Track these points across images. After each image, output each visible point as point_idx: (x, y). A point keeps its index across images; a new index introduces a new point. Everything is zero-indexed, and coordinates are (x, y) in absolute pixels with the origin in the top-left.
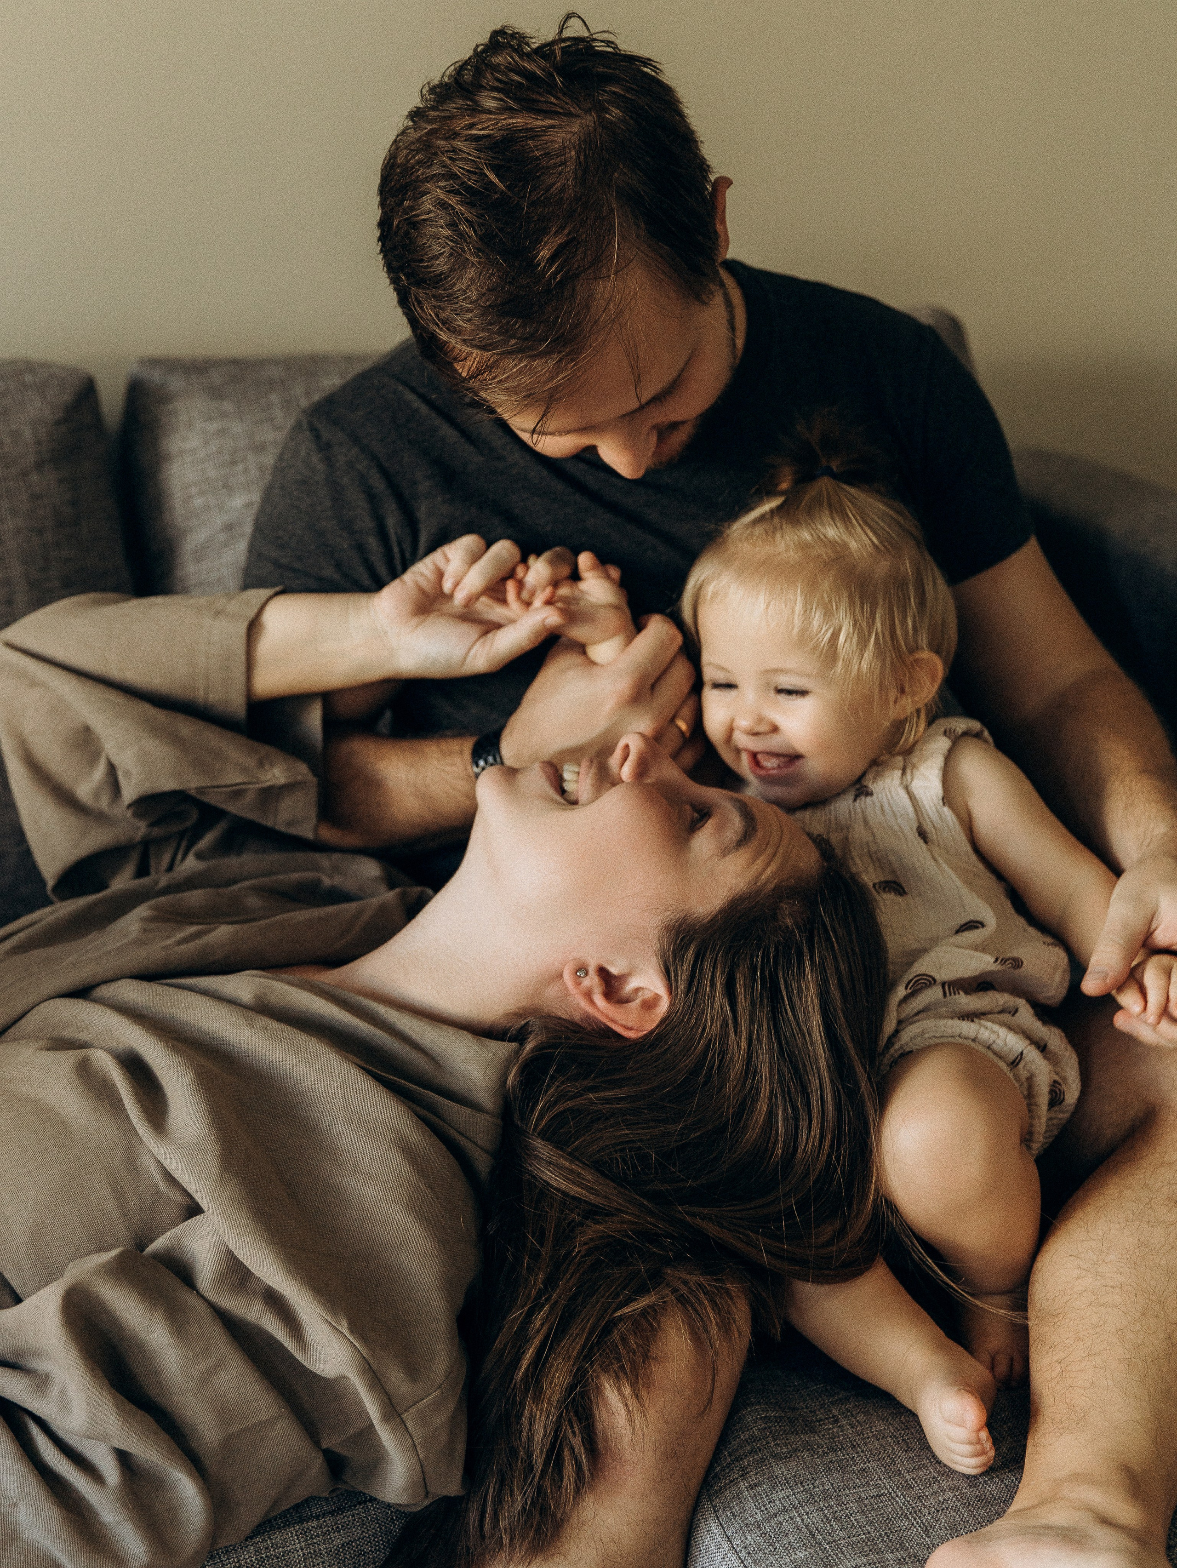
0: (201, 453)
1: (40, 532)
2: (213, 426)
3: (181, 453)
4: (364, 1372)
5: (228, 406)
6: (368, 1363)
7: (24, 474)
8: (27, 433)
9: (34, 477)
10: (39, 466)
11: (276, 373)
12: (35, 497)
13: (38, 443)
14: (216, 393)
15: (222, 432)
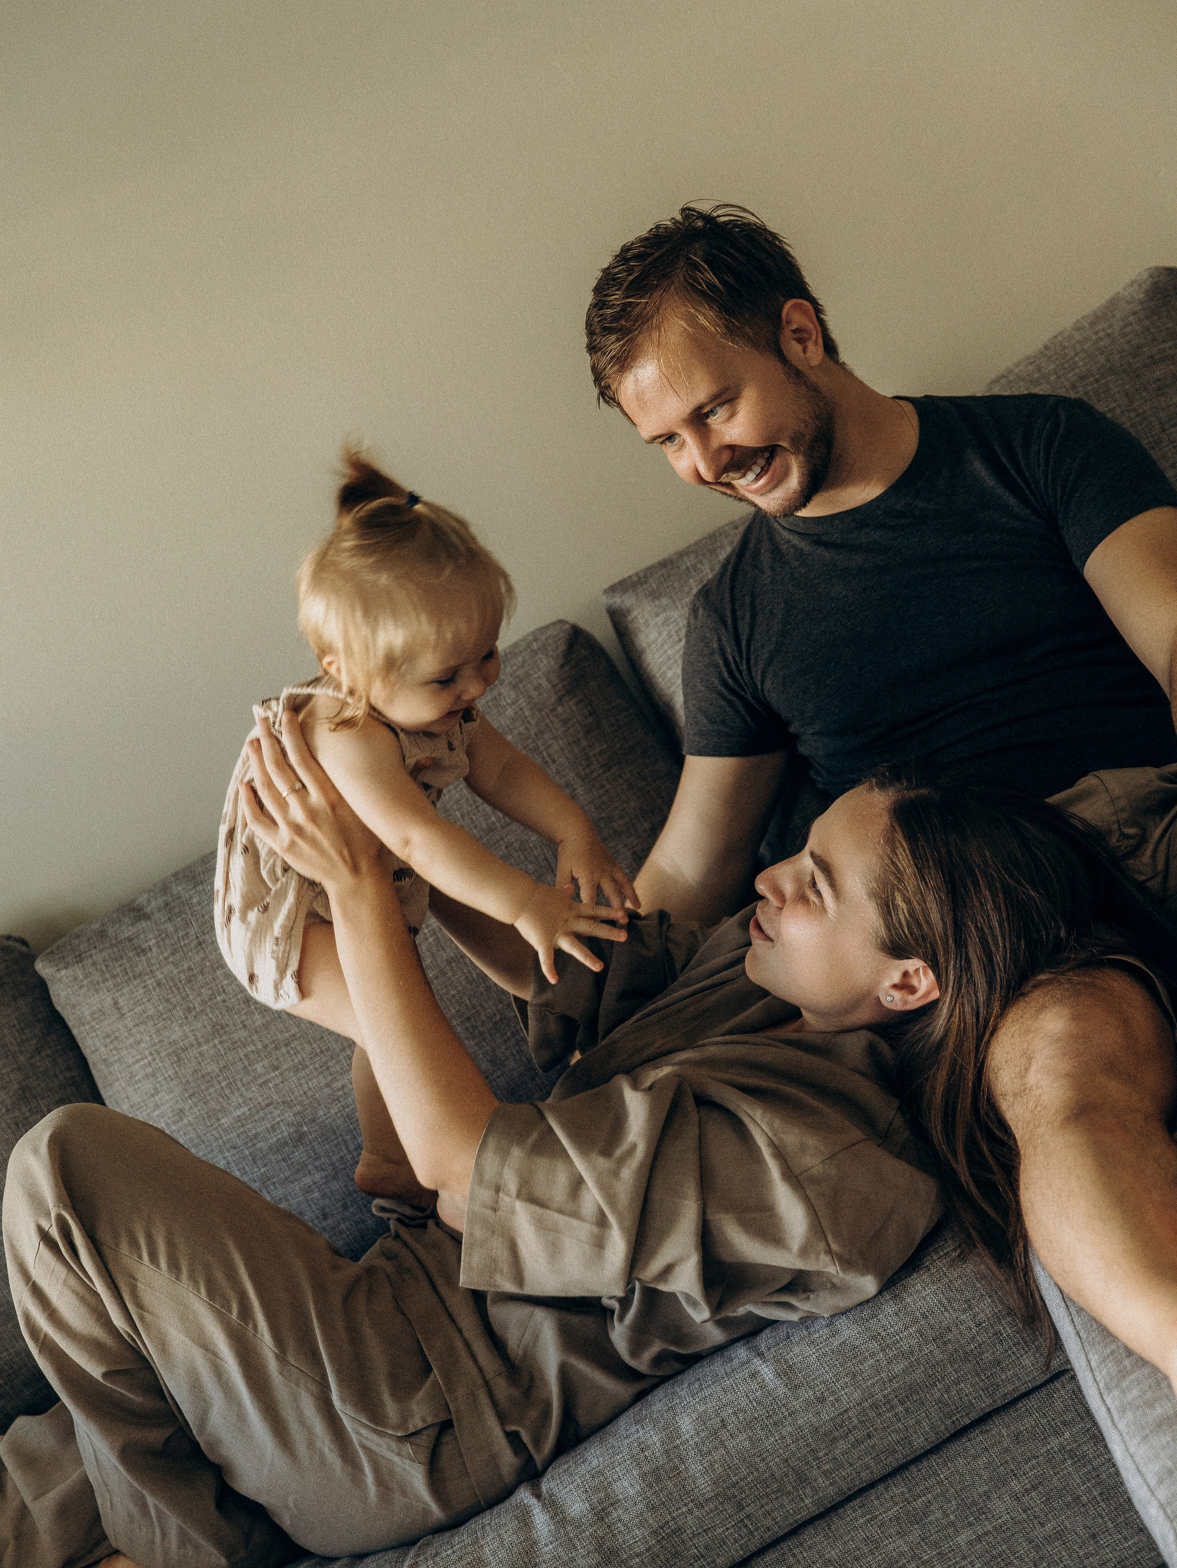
0: (660, 641)
1: (577, 742)
2: (660, 619)
3: (649, 645)
4: (769, 1145)
5: (664, 601)
6: (771, 1139)
7: (553, 710)
8: (544, 682)
9: (560, 709)
10: (560, 700)
11: (688, 562)
12: (565, 722)
13: (554, 686)
14: (655, 595)
15: (666, 622)
